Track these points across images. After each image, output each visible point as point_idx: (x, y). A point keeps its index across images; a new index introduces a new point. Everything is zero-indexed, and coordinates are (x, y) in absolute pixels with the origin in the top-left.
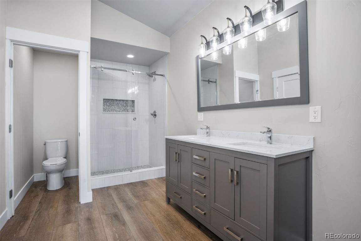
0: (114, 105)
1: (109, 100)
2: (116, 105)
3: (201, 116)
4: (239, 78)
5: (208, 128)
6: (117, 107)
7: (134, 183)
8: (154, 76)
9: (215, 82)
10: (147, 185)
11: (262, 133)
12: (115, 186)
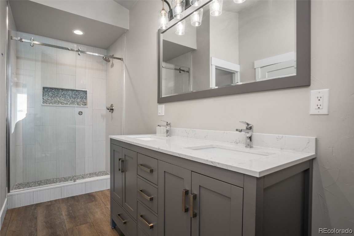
0: (59, 96)
1: (52, 89)
2: (62, 96)
3: (162, 109)
4: (216, 66)
5: (168, 124)
6: (63, 98)
7: (77, 196)
8: (111, 59)
9: (188, 72)
10: (93, 199)
11: (238, 132)
12: (48, 202)
